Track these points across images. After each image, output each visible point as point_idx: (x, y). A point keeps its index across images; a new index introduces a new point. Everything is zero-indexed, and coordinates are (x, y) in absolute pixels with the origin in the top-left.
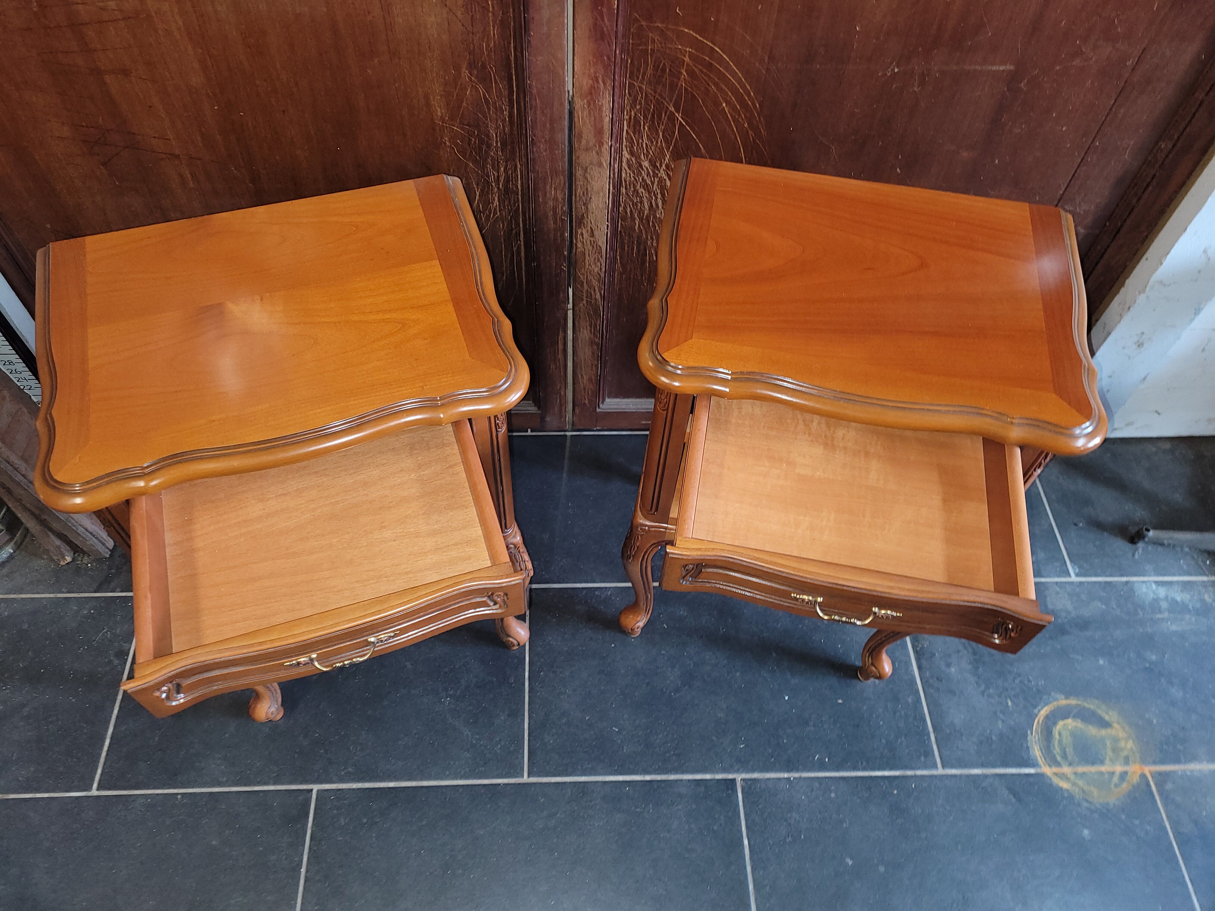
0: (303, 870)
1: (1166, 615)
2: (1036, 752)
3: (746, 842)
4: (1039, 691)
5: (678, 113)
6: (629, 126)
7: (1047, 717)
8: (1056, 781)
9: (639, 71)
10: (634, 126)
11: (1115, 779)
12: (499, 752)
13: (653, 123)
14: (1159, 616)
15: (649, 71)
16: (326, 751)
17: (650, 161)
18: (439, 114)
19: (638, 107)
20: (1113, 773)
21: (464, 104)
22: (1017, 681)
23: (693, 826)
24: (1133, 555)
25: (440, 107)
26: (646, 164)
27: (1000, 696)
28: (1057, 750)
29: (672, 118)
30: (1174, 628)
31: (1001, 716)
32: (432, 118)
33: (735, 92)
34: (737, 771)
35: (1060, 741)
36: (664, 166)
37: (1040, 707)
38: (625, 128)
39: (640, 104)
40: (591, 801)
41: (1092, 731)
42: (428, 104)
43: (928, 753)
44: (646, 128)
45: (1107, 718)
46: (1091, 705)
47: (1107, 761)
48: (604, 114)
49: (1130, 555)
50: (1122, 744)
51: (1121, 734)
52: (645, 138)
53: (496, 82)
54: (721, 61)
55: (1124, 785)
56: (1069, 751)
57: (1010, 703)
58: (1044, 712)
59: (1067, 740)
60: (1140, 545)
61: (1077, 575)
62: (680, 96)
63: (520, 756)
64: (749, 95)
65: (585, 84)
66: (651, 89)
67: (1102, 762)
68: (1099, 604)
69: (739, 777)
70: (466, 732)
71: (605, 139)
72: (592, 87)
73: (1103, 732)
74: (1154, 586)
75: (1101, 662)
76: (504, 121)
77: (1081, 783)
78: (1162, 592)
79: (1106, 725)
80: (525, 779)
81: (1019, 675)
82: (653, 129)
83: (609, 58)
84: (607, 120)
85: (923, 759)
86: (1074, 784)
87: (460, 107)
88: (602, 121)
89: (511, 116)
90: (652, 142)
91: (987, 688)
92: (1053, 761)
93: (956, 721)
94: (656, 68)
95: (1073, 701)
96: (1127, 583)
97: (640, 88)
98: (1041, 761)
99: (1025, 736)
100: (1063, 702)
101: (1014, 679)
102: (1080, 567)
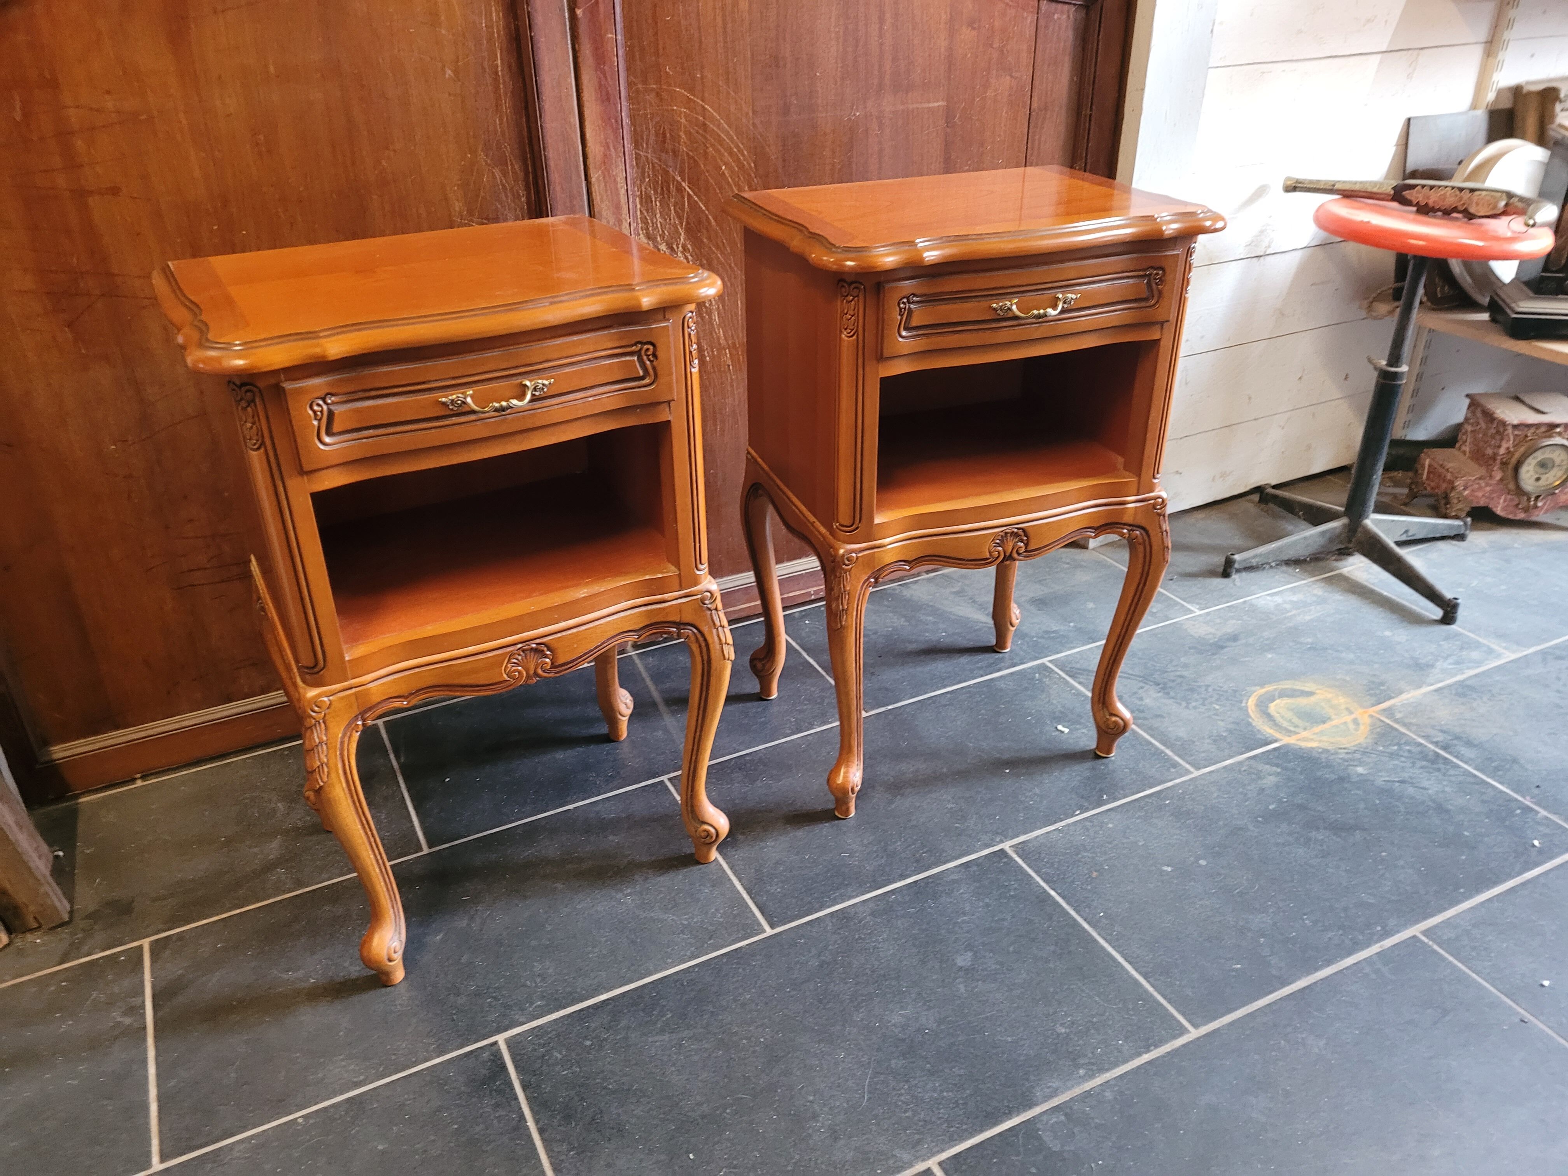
0: (531, 1123)
1: (1294, 612)
2: (1268, 731)
3: (1053, 893)
4: (1235, 691)
5: (684, 180)
6: (641, 204)
7: (1257, 705)
8: (1304, 744)
9: (642, 138)
10: (646, 202)
11: (1351, 726)
12: (721, 920)
13: (664, 198)
14: (1290, 614)
15: (652, 138)
16: (495, 998)
17: (667, 244)
18: (457, 209)
19: (647, 180)
20: (1345, 723)
21: (482, 194)
22: (1210, 689)
23: (987, 900)
24: (1235, 585)
25: (458, 200)
26: (663, 247)
27: (1203, 704)
28: (1285, 724)
29: (680, 190)
30: (1308, 618)
31: (1217, 718)
32: (450, 215)
33: (731, 153)
34: (1002, 841)
35: (1282, 717)
36: (681, 248)
37: (1244, 701)
38: (639, 206)
39: (649, 175)
40: (860, 922)
41: (1303, 701)
42: (446, 199)
43: (1175, 765)
44: (658, 204)
45: (1307, 689)
46: (1287, 685)
47: (1333, 717)
48: (619, 186)
49: (1231, 585)
50: (1335, 702)
51: (1329, 696)
52: (658, 215)
53: (512, 164)
54: (712, 118)
55: (1362, 727)
56: (1296, 720)
57: (1217, 707)
58: (1251, 702)
59: (1289, 715)
60: (1235, 576)
61: (1201, 609)
62: (683, 162)
63: (749, 915)
64: (743, 155)
65: (597, 151)
66: (657, 158)
67: (1329, 719)
68: (1234, 621)
69: (1006, 846)
70: (670, 917)
71: (623, 216)
72: (605, 156)
73: (1313, 699)
74: (1269, 598)
75: (1270, 656)
76: (522, 209)
77: (1324, 738)
78: (1278, 599)
79: (1311, 694)
80: (769, 932)
81: (1209, 686)
82: (664, 204)
83: (616, 121)
84: (623, 192)
85: (1173, 770)
86: (1320, 741)
87: (478, 196)
88: (618, 194)
89: (528, 203)
90: (666, 220)
91: (1188, 704)
92: (1289, 733)
93: (1181, 734)
94: (657, 135)
95: (1269, 688)
96: (1245, 602)
97: (647, 157)
98: (1278, 735)
99: (1249, 724)
100: (1262, 691)
101: (1206, 690)
102: (1198, 604)
